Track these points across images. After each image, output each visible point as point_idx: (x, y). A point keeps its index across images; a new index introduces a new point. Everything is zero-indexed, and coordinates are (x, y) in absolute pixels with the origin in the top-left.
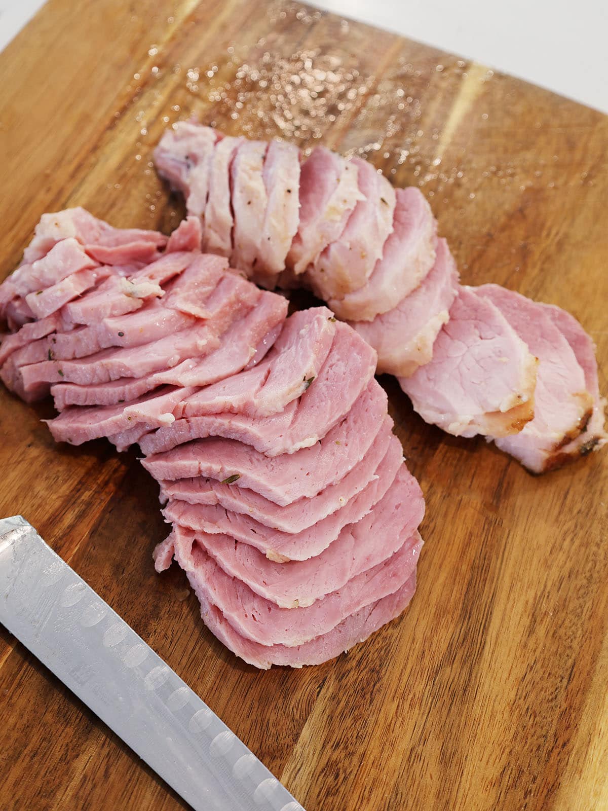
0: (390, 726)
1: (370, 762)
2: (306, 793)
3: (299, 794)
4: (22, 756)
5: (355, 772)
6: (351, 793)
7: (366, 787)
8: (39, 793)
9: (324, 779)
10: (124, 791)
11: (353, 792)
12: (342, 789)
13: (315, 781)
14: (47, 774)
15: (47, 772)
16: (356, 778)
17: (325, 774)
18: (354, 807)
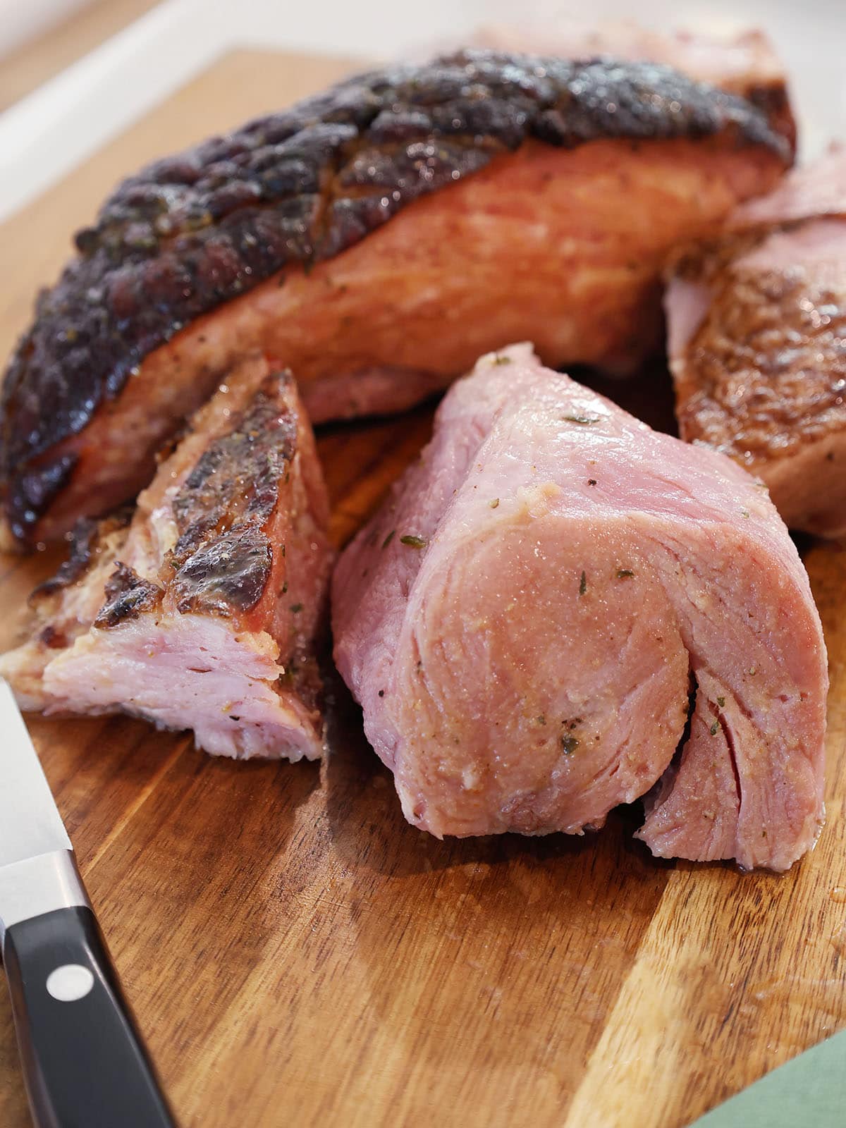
0: (835, 830)
1: (812, 878)
2: (708, 924)
3: (697, 923)
4: (206, 893)
5: (790, 893)
6: (787, 921)
7: (812, 912)
8: (240, 940)
9: (737, 903)
10: (389, 932)
11: (791, 919)
12: (771, 915)
13: (722, 907)
14: (251, 915)
15: (250, 913)
16: (793, 901)
17: (737, 896)
18: (797, 938)
